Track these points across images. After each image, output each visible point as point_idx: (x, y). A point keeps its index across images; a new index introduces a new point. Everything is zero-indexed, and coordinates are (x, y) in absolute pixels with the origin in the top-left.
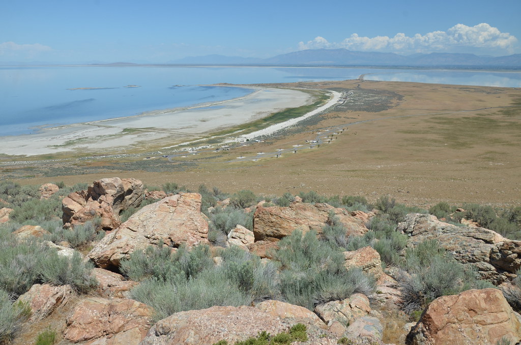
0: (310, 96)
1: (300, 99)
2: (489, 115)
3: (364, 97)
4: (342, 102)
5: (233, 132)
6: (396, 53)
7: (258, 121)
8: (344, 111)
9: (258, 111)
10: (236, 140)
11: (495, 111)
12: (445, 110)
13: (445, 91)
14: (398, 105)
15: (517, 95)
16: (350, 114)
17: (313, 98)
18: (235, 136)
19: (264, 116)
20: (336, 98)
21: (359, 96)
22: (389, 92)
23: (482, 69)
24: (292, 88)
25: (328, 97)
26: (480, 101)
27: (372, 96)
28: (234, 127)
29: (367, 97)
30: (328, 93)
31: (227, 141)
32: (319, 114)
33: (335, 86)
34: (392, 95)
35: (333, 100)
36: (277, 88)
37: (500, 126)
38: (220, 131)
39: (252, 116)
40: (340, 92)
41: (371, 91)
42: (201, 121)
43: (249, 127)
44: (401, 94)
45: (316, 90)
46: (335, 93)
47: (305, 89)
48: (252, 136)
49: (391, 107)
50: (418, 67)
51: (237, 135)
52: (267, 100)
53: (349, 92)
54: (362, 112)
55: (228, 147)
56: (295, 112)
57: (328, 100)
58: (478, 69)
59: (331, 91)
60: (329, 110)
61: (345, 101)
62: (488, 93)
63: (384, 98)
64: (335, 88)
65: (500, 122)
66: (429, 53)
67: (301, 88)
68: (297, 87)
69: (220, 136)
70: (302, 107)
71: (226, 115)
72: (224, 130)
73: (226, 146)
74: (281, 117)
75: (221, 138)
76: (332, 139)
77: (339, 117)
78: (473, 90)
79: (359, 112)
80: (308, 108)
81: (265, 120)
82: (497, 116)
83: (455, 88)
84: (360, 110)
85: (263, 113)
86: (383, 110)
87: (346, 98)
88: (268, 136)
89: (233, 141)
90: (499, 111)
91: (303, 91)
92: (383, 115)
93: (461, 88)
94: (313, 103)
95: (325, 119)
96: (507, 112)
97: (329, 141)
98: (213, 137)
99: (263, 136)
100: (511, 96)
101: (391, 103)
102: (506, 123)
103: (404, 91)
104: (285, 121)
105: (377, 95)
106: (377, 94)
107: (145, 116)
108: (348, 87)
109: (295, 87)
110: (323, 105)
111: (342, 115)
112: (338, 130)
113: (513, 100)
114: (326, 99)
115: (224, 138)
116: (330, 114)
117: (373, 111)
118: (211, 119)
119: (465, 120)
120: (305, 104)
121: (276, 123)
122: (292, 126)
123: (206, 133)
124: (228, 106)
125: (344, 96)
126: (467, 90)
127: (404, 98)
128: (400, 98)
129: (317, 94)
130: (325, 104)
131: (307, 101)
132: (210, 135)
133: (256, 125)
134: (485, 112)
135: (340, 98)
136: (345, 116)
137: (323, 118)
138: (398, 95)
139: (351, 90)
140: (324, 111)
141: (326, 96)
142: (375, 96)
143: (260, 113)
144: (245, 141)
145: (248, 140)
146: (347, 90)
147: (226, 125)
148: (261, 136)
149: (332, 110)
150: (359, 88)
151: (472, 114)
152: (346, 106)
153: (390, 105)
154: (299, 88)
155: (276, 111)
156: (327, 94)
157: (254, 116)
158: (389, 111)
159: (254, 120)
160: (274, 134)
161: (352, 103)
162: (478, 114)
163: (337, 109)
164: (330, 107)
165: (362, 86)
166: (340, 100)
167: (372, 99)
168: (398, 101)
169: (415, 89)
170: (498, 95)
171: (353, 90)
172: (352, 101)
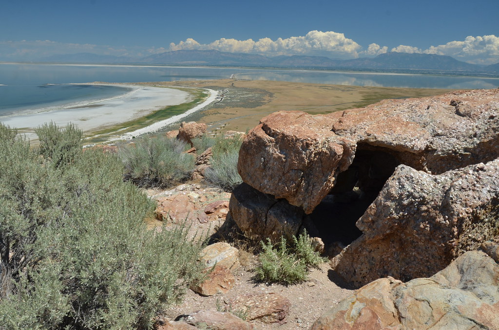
0: (188, 94)
1: (179, 97)
3: (240, 95)
4: (220, 100)
5: (117, 130)
6: (262, 55)
7: (141, 119)
8: (223, 107)
9: (140, 109)
10: (122, 138)
11: (350, 105)
12: (311, 105)
13: (308, 89)
14: (270, 101)
15: (365, 92)
16: (228, 110)
17: (191, 96)
18: (120, 134)
19: (146, 114)
20: (213, 96)
21: (235, 93)
22: (261, 90)
23: (335, 70)
24: (170, 86)
25: (206, 95)
26: (337, 97)
27: (246, 94)
28: (117, 125)
29: (242, 95)
30: (205, 91)
31: (112, 139)
32: (200, 111)
34: (263, 93)
35: (211, 98)
36: (155, 86)
38: (103, 129)
39: (134, 114)
40: (216, 90)
41: (246, 89)
42: (81, 120)
43: (133, 125)
44: (271, 91)
45: (193, 88)
46: (211, 91)
47: (183, 87)
48: (137, 133)
49: (264, 104)
50: (282, 68)
51: (122, 133)
52: (147, 98)
53: (225, 90)
54: (239, 108)
55: (114, 145)
56: (178, 109)
57: (206, 97)
58: (331, 69)
59: (208, 89)
60: (209, 107)
61: (222, 99)
62: (343, 91)
63: (257, 95)
64: (211, 86)
66: (291, 55)
67: (179, 87)
68: (175, 85)
69: (104, 135)
70: (182, 105)
71: (108, 114)
72: (107, 128)
73: (112, 144)
74: (163, 114)
75: (106, 137)
76: (216, 133)
77: (219, 113)
78: (330, 88)
79: (237, 108)
80: (189, 106)
81: (148, 117)
83: (316, 86)
84: (237, 106)
85: (145, 110)
86: (258, 106)
87: (222, 95)
88: (153, 133)
89: (119, 139)
90: (353, 106)
91: (181, 89)
92: (258, 110)
93: (321, 87)
94: (193, 101)
95: (206, 115)
97: (214, 136)
98: (97, 136)
99: (149, 133)
100: (361, 93)
101: (264, 100)
103: (273, 89)
104: (168, 118)
106: (250, 92)
107: (16, 116)
108: (223, 86)
109: (173, 85)
110: (202, 103)
111: (221, 111)
112: (219, 125)
113: (363, 97)
114: (204, 97)
115: (108, 136)
116: (210, 111)
117: (249, 107)
118: (92, 118)
120: (184, 101)
121: (160, 120)
122: (176, 122)
123: (88, 131)
124: (107, 105)
125: (221, 94)
126: (326, 88)
127: (274, 95)
128: (271, 95)
129: (195, 92)
130: (204, 101)
131: (186, 99)
132: (93, 134)
133: (140, 123)
135: (217, 95)
136: (224, 112)
137: (204, 115)
138: (269, 92)
139: (226, 88)
140: (204, 108)
141: (203, 94)
142: (249, 94)
143: (142, 111)
144: (131, 138)
145: (134, 137)
146: (222, 88)
147: (108, 123)
148: (146, 133)
149: (212, 107)
150: (233, 86)
151: (333, 109)
152: (224, 103)
153: (263, 101)
154: (177, 87)
155: (157, 109)
156: (205, 93)
157: (136, 114)
158: (263, 107)
159: (136, 118)
160: (159, 131)
161: (229, 100)
162: (336, 109)
163: (215, 105)
164: (209, 104)
165: (236, 85)
166: (218, 98)
167: (245, 96)
168: (269, 98)
169: (283, 87)
170: (351, 92)
171: (228, 88)
172: (229, 98)
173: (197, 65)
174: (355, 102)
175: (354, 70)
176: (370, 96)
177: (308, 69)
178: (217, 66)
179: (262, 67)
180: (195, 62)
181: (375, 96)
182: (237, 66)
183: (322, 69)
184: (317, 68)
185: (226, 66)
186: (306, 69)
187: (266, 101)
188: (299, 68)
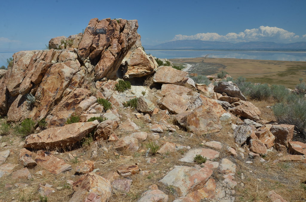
2: (271, 76)
3: (204, 67)
4: (190, 70)
11: (275, 74)
12: (247, 74)
13: (251, 63)
15: (290, 65)
20: (188, 68)
21: (202, 66)
22: (219, 64)
23: (278, 50)
25: (184, 67)
26: (269, 68)
27: (209, 67)
29: (205, 67)
30: (184, 65)
33: (189, 61)
34: (220, 66)
35: (186, 69)
37: (273, 82)
40: (191, 64)
41: (209, 64)
45: (178, 63)
50: (242, 50)
53: (197, 65)
57: (184, 69)
58: (276, 50)
59: (187, 64)
62: (275, 64)
63: (215, 68)
64: (189, 62)
65: (274, 80)
78: (267, 63)
82: (275, 77)
83: (257, 62)
87: (193, 68)
90: (277, 74)
93: (261, 62)
96: (281, 75)
100: (287, 65)
101: (218, 70)
102: (277, 81)
103: (228, 64)
105: (211, 66)
108: (197, 62)
113: (287, 68)
114: (182, 68)
119: (255, 79)
126: (264, 62)
127: (226, 67)
134: (269, 75)
135: (191, 68)
138: (224, 66)
139: (198, 63)
142: (210, 67)
146: (195, 63)
150: (203, 62)
151: (262, 76)
156: (184, 66)
162: (264, 76)
165: (205, 61)
166: (190, 69)
167: (208, 68)
168: (223, 69)
169: (235, 62)
170: (280, 65)
171: (199, 63)
172: (196, 69)
173: (187, 49)
174: (280, 72)
175: (293, 50)
176: (293, 67)
177: (260, 50)
178: (199, 49)
179: (228, 50)
180: (186, 47)
181: (297, 67)
182: (212, 49)
183: (269, 50)
184: (265, 50)
185: (205, 49)
186: (258, 50)
187: (219, 71)
188: (253, 50)
